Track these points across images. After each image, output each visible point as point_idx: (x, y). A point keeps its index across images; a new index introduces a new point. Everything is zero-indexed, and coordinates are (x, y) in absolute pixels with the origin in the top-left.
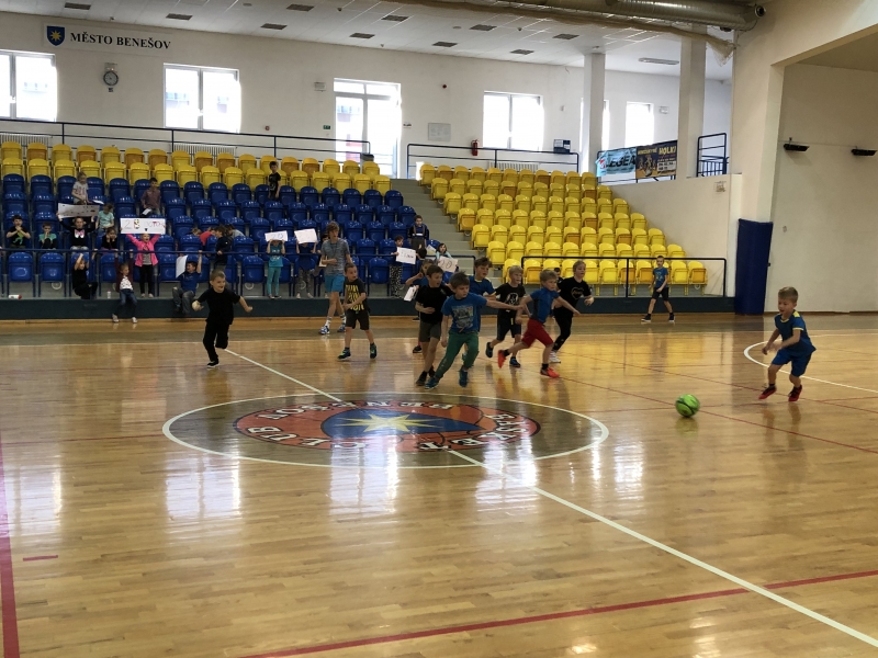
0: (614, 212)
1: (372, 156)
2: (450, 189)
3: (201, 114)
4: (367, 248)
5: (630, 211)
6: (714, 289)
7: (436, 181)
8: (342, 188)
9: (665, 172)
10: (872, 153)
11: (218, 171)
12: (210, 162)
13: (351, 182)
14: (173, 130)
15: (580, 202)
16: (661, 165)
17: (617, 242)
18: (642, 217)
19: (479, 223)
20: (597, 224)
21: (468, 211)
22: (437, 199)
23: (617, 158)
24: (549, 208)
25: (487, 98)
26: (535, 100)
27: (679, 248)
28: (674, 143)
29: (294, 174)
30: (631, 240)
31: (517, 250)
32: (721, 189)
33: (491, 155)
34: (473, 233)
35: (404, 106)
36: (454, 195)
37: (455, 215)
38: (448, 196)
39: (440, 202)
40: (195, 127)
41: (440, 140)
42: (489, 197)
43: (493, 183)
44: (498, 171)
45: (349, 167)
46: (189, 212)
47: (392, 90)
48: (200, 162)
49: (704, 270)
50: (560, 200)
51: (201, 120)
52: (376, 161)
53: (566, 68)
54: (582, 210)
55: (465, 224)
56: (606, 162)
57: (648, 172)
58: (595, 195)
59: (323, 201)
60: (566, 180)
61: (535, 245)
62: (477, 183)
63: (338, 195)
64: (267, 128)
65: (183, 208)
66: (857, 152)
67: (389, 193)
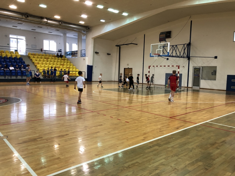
0: (67, 63)
5: (70, 63)
10: (110, 54)
13: (11, 55)
17: (67, 68)
18: (72, 64)
19: (39, 64)
21: (36, 62)
23: (68, 53)
24: (54, 62)
25: (44, 41)
26: (54, 42)
27: (78, 70)
28: (77, 51)
32: (84, 60)
33: (44, 51)
34: (37, 66)
35: (26, 41)
36: (35, 59)
37: (34, 63)
38: (33, 59)
39: (31, 60)
41: (34, 48)
42: (42, 59)
43: (43, 57)
44: (45, 54)
45: (12, 52)
47: (23, 38)
52: (18, 51)
53: (61, 36)
54: (61, 62)
55: (36, 64)
57: (74, 56)
58: (64, 60)
62: (40, 57)
66: (108, 54)
67: (19, 58)
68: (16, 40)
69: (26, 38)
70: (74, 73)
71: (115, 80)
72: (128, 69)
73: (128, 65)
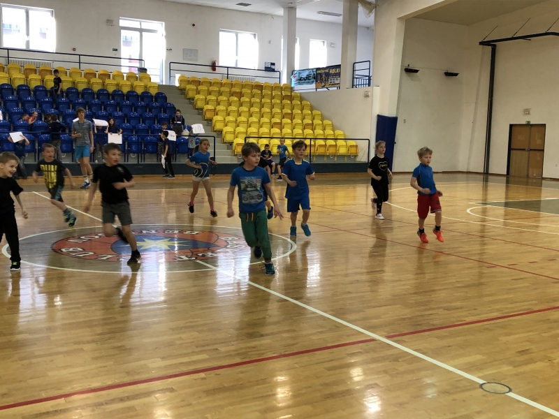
0: (302, 109)
1: (146, 70)
2: (198, 92)
3: (28, 39)
4: (143, 130)
5: (312, 108)
6: (363, 158)
7: (188, 87)
8: (125, 90)
9: (334, 85)
10: (456, 75)
11: (40, 78)
12: (35, 71)
13: (132, 86)
14: (8, 49)
15: (281, 102)
16: (331, 80)
17: (304, 129)
18: (319, 113)
19: (217, 114)
20: (292, 116)
21: (210, 107)
22: (189, 99)
23: (304, 75)
24: (262, 106)
25: (221, 34)
26: (253, 36)
27: (342, 133)
28: (339, 66)
29: (93, 80)
30: (313, 127)
31: (243, 133)
32: (367, 96)
33: (225, 71)
34: (214, 121)
35: (167, 37)
36: (201, 97)
37: (202, 109)
38: (197, 97)
39: (191, 100)
40: (24, 47)
41: (191, 60)
42: (224, 98)
43: (226, 89)
44: (229, 81)
45: (131, 76)
46: (20, 105)
47: (159, 27)
48: (27, 71)
49: (357, 146)
50: (269, 101)
51: (28, 43)
52: (148, 72)
53: (273, 16)
54: (283, 108)
55: (208, 115)
56: (297, 78)
57: (323, 84)
58: (291, 98)
59: (113, 99)
60: (273, 88)
61: (253, 129)
62: (216, 88)
63: (123, 95)
64: (74, 49)
65: (16, 103)
66: (448, 74)
67: (158, 94)
68: (138, 33)
69: (167, 28)
70: (332, 142)
71: (467, 169)
72: (528, 129)
73: (527, 112)
